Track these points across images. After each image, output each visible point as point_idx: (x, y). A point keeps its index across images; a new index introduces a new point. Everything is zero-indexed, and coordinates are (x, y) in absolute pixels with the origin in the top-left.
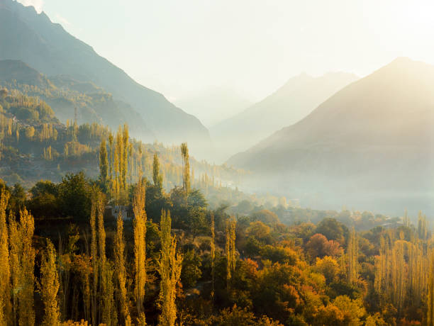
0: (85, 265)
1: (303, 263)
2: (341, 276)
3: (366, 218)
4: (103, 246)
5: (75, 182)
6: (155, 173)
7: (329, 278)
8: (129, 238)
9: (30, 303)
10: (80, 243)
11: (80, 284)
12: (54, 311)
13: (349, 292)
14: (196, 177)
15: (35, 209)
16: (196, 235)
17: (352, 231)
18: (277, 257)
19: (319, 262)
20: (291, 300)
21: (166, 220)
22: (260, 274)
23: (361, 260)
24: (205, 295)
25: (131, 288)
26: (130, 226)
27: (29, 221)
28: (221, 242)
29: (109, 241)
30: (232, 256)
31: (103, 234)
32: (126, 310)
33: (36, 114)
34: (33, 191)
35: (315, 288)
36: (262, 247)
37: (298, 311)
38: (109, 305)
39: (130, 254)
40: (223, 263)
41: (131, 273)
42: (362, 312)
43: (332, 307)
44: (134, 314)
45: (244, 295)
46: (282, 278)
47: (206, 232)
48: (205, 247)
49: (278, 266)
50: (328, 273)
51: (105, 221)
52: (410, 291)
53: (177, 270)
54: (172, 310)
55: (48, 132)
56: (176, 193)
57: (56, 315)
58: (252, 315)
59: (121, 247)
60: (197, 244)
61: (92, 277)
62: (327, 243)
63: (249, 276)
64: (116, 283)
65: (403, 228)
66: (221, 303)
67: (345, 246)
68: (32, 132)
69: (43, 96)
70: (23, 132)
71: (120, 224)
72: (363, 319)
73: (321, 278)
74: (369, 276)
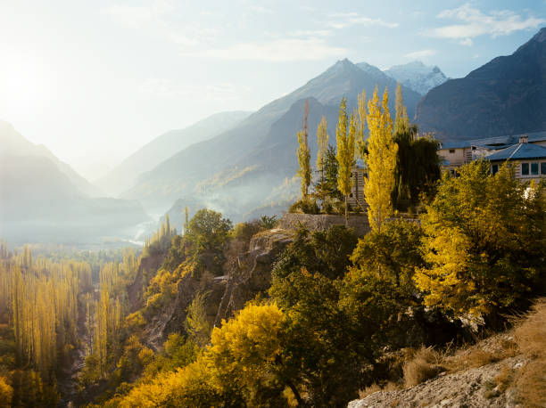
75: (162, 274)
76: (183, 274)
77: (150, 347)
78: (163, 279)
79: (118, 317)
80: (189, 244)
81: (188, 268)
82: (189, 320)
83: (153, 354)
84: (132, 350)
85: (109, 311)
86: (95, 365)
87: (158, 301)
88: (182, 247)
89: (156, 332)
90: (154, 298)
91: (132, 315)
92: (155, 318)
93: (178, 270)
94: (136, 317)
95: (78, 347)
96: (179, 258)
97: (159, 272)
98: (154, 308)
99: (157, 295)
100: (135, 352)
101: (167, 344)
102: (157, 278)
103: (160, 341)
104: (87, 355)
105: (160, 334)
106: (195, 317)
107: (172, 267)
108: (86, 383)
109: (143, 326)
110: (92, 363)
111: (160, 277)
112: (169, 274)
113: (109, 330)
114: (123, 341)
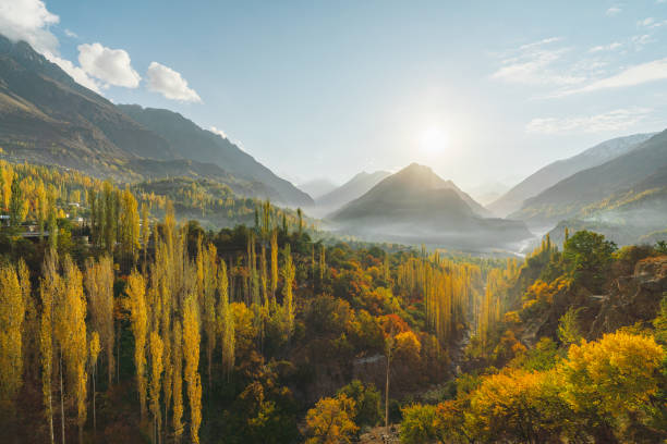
0: (245, 273)
1: (360, 270)
2: (381, 277)
3: (395, 246)
4: (255, 262)
5: (241, 229)
6: (284, 223)
7: (374, 278)
8: (269, 257)
9: (212, 293)
10: (243, 261)
11: (242, 283)
12: (225, 297)
13: (385, 285)
14: (307, 226)
15: (217, 243)
16: (305, 256)
17: (387, 253)
18: (347, 267)
19: (369, 269)
20: (354, 289)
21: (288, 248)
22: (338, 276)
23: (391, 269)
24: (309, 287)
25: (269, 284)
26: (269, 252)
27: (214, 250)
28: (318, 260)
29: (258, 259)
30: (324, 266)
31: (255, 256)
32: (266, 296)
33: (224, 193)
34: (220, 234)
35: (366, 283)
36: (340, 262)
37: (358, 295)
38: (256, 292)
39: (269, 266)
40: (318, 271)
41: (270, 276)
42: (390, 295)
43: (375, 293)
44: (270, 298)
45: (330, 287)
46: (349, 278)
47: (310, 254)
48: (310, 262)
49: (347, 272)
50: (374, 275)
51: (256, 249)
52: (417, 284)
53: (293, 274)
54: (290, 295)
55: (230, 202)
56: (295, 234)
57: (227, 299)
58: (333, 298)
59: (265, 262)
60: (306, 260)
61: (248, 279)
62: (373, 260)
63: (333, 277)
64: (260, 281)
65: (413, 252)
66: (318, 291)
67: (382, 261)
68: (221, 202)
69: (226, 183)
70: (216, 202)
71: (264, 250)
72: (391, 299)
73: (370, 278)
74: (395, 276)
75: (539, 284)
76: (560, 287)
77: (524, 343)
78: (540, 287)
79: (498, 312)
80: (567, 261)
81: (565, 282)
82: (561, 329)
83: (526, 350)
84: (507, 342)
85: (490, 304)
86: (477, 345)
87: (534, 306)
88: (560, 262)
89: (530, 332)
90: (530, 303)
91: (509, 313)
92: (530, 320)
93: (555, 282)
94: (514, 315)
95: (467, 328)
96: (557, 273)
97: (537, 282)
98: (530, 312)
99: (533, 301)
100: (509, 344)
101: (539, 345)
102: (534, 286)
103: (534, 341)
104: (472, 335)
105: (534, 335)
106: (568, 328)
107: (549, 279)
108: (470, 356)
109: (519, 325)
110: (475, 343)
111: (537, 286)
112: (545, 284)
113: (490, 321)
114: (501, 332)
